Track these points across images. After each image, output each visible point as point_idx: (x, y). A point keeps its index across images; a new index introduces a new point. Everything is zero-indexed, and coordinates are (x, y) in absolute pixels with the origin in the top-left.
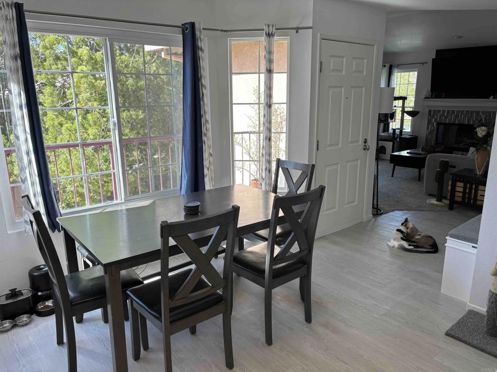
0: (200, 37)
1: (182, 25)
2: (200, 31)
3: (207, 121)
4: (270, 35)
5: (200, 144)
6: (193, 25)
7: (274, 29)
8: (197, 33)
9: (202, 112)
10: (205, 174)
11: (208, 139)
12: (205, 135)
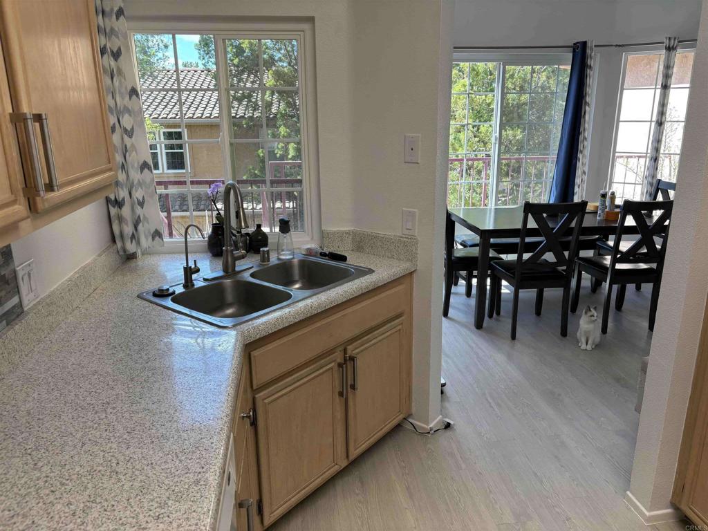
0: (591, 55)
1: (574, 44)
2: (592, 49)
3: (585, 138)
4: (670, 49)
5: (574, 161)
6: (584, 43)
7: (676, 41)
8: (588, 51)
9: (581, 129)
10: (575, 191)
11: (583, 157)
12: (581, 152)
